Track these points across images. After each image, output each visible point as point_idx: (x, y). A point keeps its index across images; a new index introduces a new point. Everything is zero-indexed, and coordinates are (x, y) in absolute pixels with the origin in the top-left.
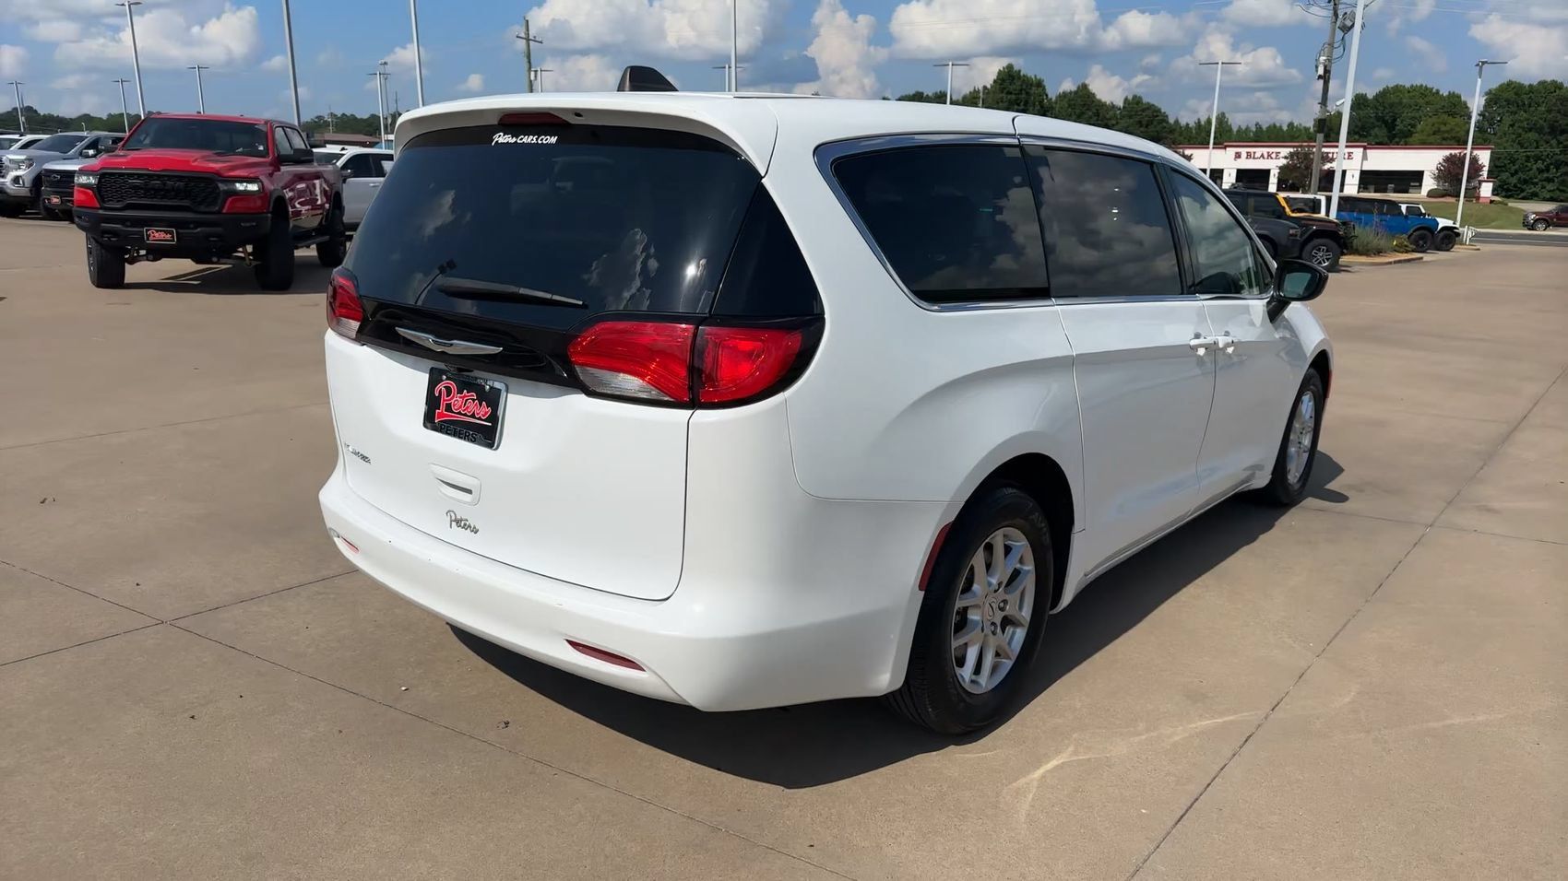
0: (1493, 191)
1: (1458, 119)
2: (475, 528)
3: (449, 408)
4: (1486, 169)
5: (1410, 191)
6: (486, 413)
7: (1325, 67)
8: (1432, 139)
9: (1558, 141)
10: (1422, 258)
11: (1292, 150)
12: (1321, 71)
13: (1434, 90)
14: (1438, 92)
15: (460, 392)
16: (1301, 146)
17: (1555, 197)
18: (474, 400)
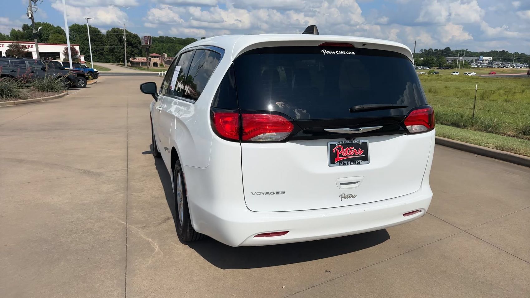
0: (85, 59)
1: (62, 35)
2: (355, 195)
3: (341, 155)
4: (79, 52)
5: (57, 59)
6: (361, 152)
7: (31, 14)
8: (56, 41)
9: (94, 43)
10: (97, 82)
11: (10, 44)
12: (30, 16)
13: (51, 25)
14: (53, 26)
15: (345, 148)
16: (14, 43)
17: (98, 61)
18: (353, 150)
